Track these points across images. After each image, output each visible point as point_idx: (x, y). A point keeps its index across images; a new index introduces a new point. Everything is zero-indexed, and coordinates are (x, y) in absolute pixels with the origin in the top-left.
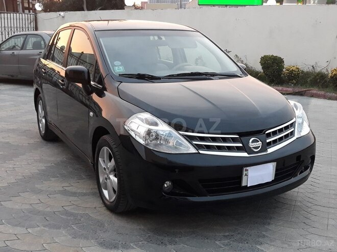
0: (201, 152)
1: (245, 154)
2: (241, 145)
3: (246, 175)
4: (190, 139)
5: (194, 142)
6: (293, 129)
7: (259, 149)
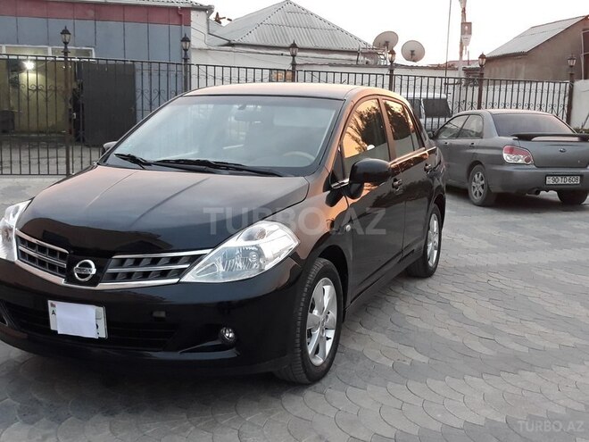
3: (53, 312)
6: (188, 266)
7: (87, 279)
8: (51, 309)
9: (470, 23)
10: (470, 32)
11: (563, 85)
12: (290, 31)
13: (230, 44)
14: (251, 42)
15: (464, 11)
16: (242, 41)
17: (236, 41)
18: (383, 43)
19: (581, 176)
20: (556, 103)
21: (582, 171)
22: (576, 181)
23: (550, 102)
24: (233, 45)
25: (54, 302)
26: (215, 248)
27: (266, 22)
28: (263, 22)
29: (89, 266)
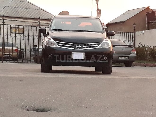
0: (60, 47)
1: (74, 49)
2: (73, 46)
3: (73, 55)
4: (58, 43)
5: (59, 44)
6: (98, 45)
7: (79, 48)
8: (72, 54)
9: (100, 10)
10: (100, 13)
11: (132, 33)
15: (98, 5)
19: (129, 57)
20: (129, 39)
21: (129, 55)
22: (127, 58)
23: (127, 39)
25: (73, 53)
26: (101, 42)
27: (8, 5)
28: (7, 6)
29: (79, 46)
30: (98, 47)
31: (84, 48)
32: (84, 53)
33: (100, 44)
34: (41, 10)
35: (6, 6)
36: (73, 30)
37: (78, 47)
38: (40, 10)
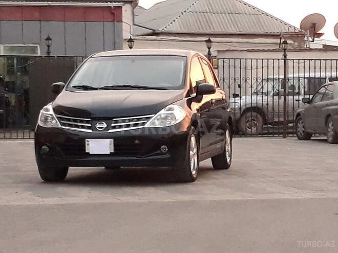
0: (63, 127)
1: (90, 131)
2: (90, 125)
3: (88, 144)
5: (62, 122)
6: (146, 121)
7: (103, 129)
12: (213, 17)
13: (155, 33)
14: (175, 30)
16: (166, 30)
17: (161, 30)
18: (310, 25)
24: (157, 34)
25: (88, 140)
26: (156, 114)
27: (190, 9)
28: (187, 10)
29: (103, 124)
30: (146, 126)
31: (114, 127)
32: (112, 140)
33: (152, 117)
34: (262, 15)
35: (185, 11)
36: (112, 87)
37: (101, 126)
38: (259, 14)
